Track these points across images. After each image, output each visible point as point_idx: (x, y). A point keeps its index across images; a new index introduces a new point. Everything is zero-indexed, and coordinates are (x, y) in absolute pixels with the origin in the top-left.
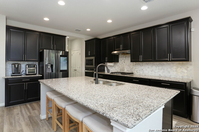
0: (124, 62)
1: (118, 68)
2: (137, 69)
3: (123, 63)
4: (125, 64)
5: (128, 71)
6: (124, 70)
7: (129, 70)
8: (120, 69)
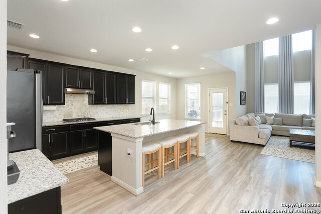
0: (72, 105)
1: (60, 114)
2: (91, 113)
3: (70, 105)
4: (72, 107)
5: (78, 116)
6: (72, 115)
7: (80, 115)
8: (64, 115)
